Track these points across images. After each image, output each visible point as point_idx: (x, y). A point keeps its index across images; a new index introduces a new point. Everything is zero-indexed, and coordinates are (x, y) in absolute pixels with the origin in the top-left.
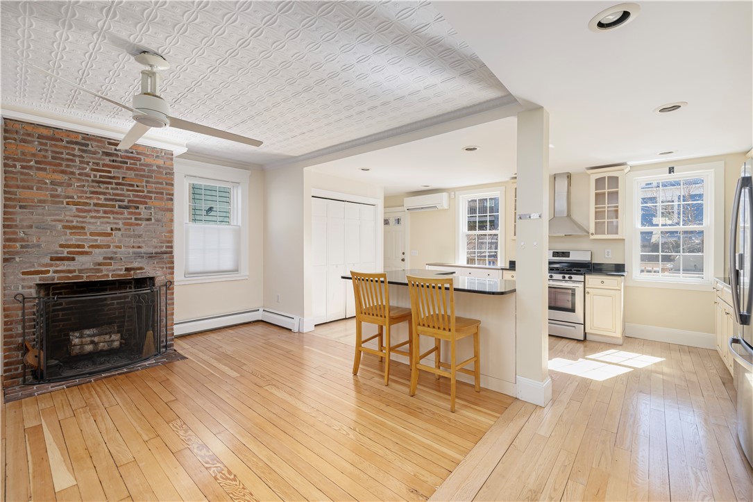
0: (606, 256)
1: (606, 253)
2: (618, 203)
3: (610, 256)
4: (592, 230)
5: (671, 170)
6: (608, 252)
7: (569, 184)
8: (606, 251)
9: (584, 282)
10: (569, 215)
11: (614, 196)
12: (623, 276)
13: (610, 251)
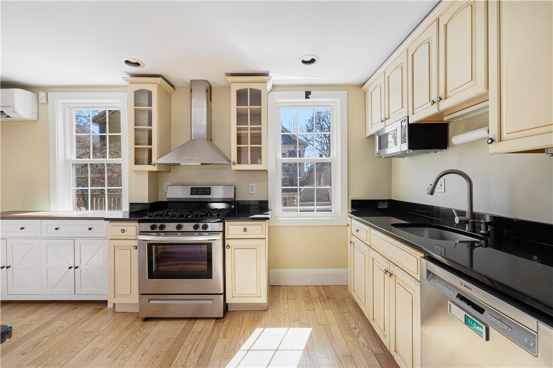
0: (250, 192)
1: (250, 188)
2: (261, 125)
3: (254, 192)
4: (234, 158)
5: (308, 94)
6: (252, 187)
7: (210, 99)
8: (250, 185)
9: (224, 232)
10: (210, 138)
11: (257, 117)
12: (268, 219)
13: (254, 185)
